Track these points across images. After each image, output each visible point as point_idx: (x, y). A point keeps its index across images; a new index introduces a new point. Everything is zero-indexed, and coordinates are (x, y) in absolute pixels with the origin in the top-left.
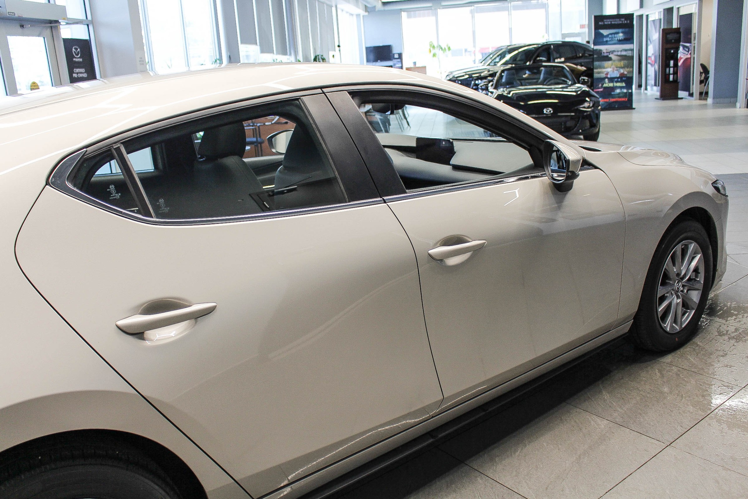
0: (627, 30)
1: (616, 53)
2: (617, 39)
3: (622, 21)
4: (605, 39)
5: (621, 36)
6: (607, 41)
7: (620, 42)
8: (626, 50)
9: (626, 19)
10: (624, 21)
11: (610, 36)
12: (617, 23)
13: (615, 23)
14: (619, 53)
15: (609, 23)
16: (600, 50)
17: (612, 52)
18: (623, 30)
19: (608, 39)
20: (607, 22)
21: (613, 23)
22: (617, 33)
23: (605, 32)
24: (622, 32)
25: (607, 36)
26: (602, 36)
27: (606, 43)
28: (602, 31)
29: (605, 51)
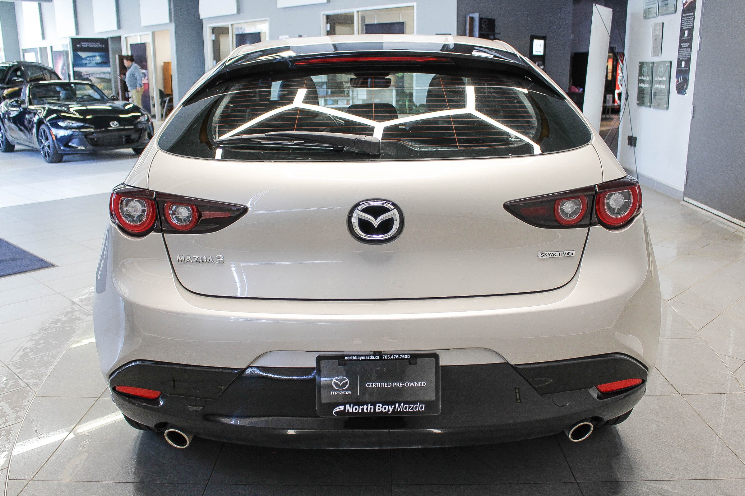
0: (103, 54)
1: (95, 76)
2: (95, 62)
3: (98, 45)
4: (84, 62)
5: (98, 59)
6: (86, 64)
7: (98, 65)
8: (104, 73)
9: (101, 44)
10: (99, 45)
11: (88, 59)
12: (93, 46)
13: (91, 46)
14: (98, 76)
15: (86, 46)
16: (80, 72)
17: (92, 74)
18: (100, 54)
19: (87, 62)
20: (85, 45)
21: (90, 46)
22: (95, 56)
23: (83, 55)
24: (100, 56)
25: (86, 58)
26: (81, 58)
27: (85, 65)
28: (80, 54)
29: (85, 73)
